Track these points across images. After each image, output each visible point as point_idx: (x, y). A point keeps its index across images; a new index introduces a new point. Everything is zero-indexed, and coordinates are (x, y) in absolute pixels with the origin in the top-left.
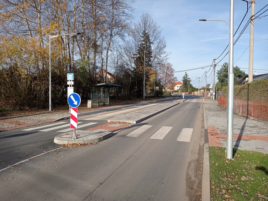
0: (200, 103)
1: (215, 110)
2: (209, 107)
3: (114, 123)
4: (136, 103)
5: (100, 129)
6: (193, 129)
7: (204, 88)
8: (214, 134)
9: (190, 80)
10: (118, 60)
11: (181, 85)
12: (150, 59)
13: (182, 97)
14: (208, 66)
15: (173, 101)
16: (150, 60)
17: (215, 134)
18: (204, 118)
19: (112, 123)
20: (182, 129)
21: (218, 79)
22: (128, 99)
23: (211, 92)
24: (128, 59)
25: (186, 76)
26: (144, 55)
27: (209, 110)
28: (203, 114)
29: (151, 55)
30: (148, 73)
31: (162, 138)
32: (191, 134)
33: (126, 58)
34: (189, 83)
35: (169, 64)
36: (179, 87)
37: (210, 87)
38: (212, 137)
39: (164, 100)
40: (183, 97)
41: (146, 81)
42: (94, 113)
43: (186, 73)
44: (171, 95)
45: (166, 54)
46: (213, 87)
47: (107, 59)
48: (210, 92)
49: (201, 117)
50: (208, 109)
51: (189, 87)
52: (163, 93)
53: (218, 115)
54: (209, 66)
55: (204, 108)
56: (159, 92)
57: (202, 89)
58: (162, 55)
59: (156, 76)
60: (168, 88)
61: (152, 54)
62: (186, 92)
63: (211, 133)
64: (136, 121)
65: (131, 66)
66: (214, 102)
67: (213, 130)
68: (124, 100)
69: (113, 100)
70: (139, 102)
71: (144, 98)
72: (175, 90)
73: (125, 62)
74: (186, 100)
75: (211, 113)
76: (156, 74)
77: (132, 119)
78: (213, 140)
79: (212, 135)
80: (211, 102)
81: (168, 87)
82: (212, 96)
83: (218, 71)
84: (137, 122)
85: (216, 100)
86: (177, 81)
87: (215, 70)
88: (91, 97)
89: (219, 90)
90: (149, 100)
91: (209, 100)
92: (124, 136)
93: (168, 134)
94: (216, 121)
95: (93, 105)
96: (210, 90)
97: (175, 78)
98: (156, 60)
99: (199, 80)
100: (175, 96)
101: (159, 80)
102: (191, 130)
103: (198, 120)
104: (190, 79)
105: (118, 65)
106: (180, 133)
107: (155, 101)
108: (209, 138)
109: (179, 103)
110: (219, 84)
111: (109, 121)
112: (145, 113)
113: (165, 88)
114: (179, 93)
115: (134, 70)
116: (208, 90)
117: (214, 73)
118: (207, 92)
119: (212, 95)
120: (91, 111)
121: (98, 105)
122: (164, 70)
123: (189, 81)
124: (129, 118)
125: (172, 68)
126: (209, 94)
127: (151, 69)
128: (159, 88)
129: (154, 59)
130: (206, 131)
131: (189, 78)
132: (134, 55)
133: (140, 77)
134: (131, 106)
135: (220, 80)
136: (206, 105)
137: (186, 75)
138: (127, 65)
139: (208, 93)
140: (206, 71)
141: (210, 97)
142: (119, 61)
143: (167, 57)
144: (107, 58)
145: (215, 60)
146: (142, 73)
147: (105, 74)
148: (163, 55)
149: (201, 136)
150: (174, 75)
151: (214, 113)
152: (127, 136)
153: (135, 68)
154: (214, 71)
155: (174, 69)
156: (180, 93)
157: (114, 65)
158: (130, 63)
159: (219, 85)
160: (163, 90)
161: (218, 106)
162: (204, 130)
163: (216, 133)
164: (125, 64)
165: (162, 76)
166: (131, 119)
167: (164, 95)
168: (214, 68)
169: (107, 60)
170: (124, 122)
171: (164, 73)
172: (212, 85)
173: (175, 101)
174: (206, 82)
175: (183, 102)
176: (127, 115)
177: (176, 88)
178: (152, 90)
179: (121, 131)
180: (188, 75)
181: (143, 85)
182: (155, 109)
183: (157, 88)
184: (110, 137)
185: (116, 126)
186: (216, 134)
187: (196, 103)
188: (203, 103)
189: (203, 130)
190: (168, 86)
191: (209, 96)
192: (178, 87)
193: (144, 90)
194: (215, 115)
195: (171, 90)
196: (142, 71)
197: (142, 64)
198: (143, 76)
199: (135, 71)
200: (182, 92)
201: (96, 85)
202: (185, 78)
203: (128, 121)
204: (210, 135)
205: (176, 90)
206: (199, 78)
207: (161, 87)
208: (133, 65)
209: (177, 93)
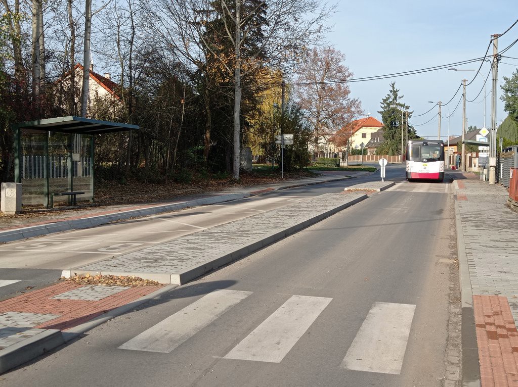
0: (445, 195)
1: (500, 224)
2: (477, 212)
3: (89, 282)
4: (203, 196)
5: (13, 311)
6: (413, 307)
7: (458, 141)
8: (500, 331)
9: (409, 111)
10: (133, 28)
11: (375, 130)
12: (259, 29)
13: (379, 171)
14: (471, 61)
15: (346, 189)
16: (259, 34)
17: (504, 332)
18: (456, 259)
19: (78, 282)
20: (370, 308)
21: (505, 110)
22: (176, 181)
23: (480, 154)
24: (176, 26)
25: (393, 97)
26: (234, 14)
27: (479, 222)
28: (454, 238)
29: (262, 15)
30: (251, 80)
31: (276, 356)
32: (407, 332)
33: (167, 24)
34: (405, 123)
35: (330, 51)
36: (368, 138)
37: (480, 138)
38: (494, 344)
39: (311, 185)
40: (383, 174)
41: (243, 111)
42: (22, 236)
43: (393, 85)
44: (338, 165)
45: (318, 12)
46: (488, 136)
47: (86, 24)
48: (477, 156)
49: (448, 252)
50: (472, 221)
51: (405, 136)
52: (309, 156)
53: (510, 244)
54: (475, 60)
55: (458, 217)
56: (293, 155)
57: (450, 145)
58: (302, 14)
59: (283, 92)
60: (329, 141)
61: (268, 11)
62: (393, 154)
63: (489, 328)
64: (181, 276)
65: (188, 54)
66: (493, 192)
67: (496, 314)
68: (159, 183)
69: (115, 182)
70: (216, 190)
71: (237, 176)
72: (354, 146)
73: (163, 37)
74: (394, 184)
75: (485, 236)
76: (283, 85)
77: (167, 262)
78: (500, 361)
79: (492, 336)
80: (483, 193)
81: (329, 135)
82: (485, 171)
83: (506, 79)
84: (185, 278)
85: (499, 186)
86: (360, 113)
87: (496, 76)
88: (17, 172)
89: (510, 149)
90: (255, 184)
91: (477, 184)
92: (113, 347)
93: (308, 333)
94: (506, 269)
95: (25, 202)
96: (480, 148)
97: (353, 102)
98: (281, 33)
99: (440, 113)
100: (355, 170)
101: (297, 110)
102: (408, 310)
103: (437, 263)
104: (407, 108)
105: (134, 48)
106: (358, 329)
107: (276, 188)
108: (480, 353)
109: (366, 197)
110: (511, 128)
111: (66, 274)
112: (230, 236)
113: (317, 139)
114: (368, 160)
115: (199, 71)
116: (473, 147)
117: (494, 87)
118: (469, 155)
119: (484, 167)
120: (11, 227)
121: (45, 204)
122: (312, 72)
123: (404, 115)
124: (156, 260)
125: (341, 67)
126: (476, 161)
127: (261, 67)
128: (295, 138)
129: (273, 30)
130: (468, 313)
131: (403, 106)
132: (199, 12)
133: (220, 97)
134: (184, 207)
135: (514, 112)
136: (463, 203)
137: (395, 92)
138: (172, 48)
139: (471, 158)
140: (465, 81)
141: (478, 174)
142: (138, 33)
143: (321, 22)
144: (88, 20)
145: (496, 36)
146: (227, 80)
147: (81, 83)
148: (307, 17)
149: (447, 340)
150: (349, 92)
151: (495, 235)
152: (124, 347)
153: (204, 61)
154: (495, 80)
155: (350, 71)
156: (372, 159)
157: (116, 49)
158: (182, 43)
159: (511, 131)
160: (311, 148)
161: (508, 206)
162: (458, 310)
163: (508, 326)
164: (163, 45)
165: (305, 96)
166: (163, 263)
167: (315, 164)
168: (495, 67)
169: (87, 28)
170: (129, 280)
171: (312, 83)
172: (484, 132)
173: (352, 188)
174: (465, 120)
175: (381, 190)
176: (153, 247)
177: (358, 140)
178: (270, 148)
179: (104, 322)
180: (399, 94)
181: (233, 127)
182: (272, 220)
183: (289, 137)
184: (46, 353)
185: (91, 299)
186: (509, 330)
187: (428, 194)
188: (455, 197)
189: (455, 310)
190: (327, 131)
191: (475, 169)
192: (364, 136)
193: (237, 144)
194: (497, 244)
195: (338, 146)
196: (228, 75)
197: (228, 46)
198: (234, 91)
199: (202, 75)
200: (377, 154)
201: (36, 123)
202: (389, 105)
203: (146, 276)
204: (485, 337)
205: (357, 147)
206: (440, 104)
207: (303, 137)
208: (196, 51)
209: (361, 157)
